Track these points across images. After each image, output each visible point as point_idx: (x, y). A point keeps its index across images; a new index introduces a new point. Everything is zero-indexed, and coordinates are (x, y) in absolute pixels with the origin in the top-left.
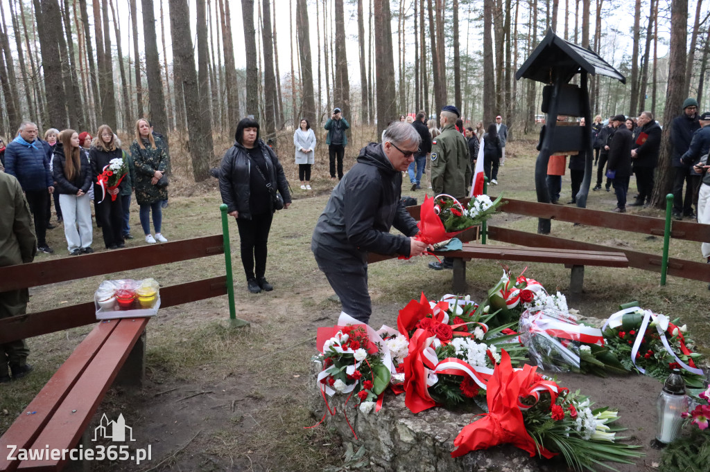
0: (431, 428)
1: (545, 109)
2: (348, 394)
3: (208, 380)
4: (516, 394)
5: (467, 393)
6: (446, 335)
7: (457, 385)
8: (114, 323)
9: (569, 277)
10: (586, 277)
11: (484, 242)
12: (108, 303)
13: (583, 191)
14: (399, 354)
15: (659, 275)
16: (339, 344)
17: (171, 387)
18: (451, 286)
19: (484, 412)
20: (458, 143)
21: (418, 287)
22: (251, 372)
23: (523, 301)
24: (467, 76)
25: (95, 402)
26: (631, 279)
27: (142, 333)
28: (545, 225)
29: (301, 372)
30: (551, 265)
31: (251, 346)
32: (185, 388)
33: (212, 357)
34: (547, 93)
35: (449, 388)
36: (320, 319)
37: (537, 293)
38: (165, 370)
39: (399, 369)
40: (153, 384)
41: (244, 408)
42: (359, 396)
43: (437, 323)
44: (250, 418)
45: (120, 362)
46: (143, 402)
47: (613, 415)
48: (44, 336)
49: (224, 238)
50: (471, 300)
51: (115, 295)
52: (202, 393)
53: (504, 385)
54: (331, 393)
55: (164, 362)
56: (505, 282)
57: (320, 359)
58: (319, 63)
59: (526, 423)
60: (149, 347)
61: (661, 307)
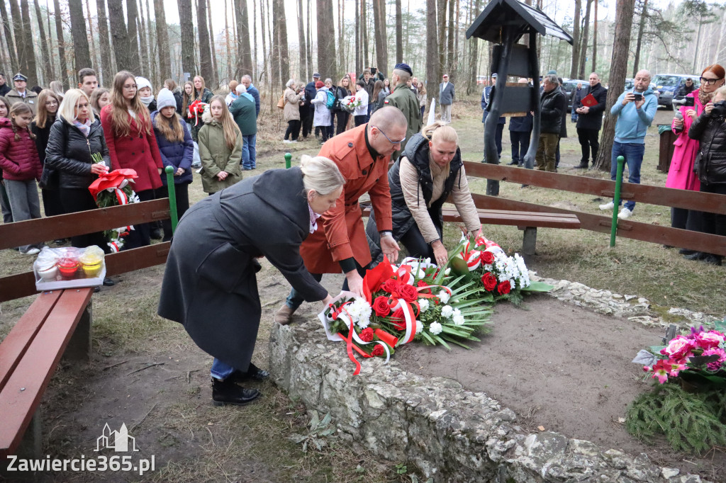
0: (401, 393)
1: (495, 68)
3: (159, 351)
6: (412, 295)
8: (58, 294)
9: (520, 239)
10: (538, 239)
12: (49, 274)
13: (531, 153)
15: (608, 236)
17: (120, 359)
20: (410, 103)
23: (484, 262)
25: (45, 379)
26: (580, 240)
27: (88, 304)
28: (493, 187)
30: (501, 226)
32: (136, 359)
34: (497, 53)
36: (271, 285)
37: (497, 255)
38: (112, 342)
40: (100, 358)
41: (200, 379)
43: (402, 284)
44: (207, 389)
46: (90, 376)
49: (171, 202)
50: (431, 262)
51: (57, 264)
52: (154, 365)
55: (111, 333)
56: (465, 244)
60: (94, 319)
61: (611, 268)
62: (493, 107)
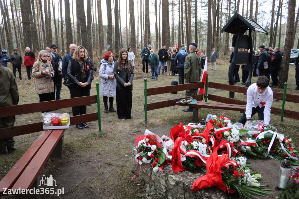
0: (183, 179)
1: (233, 45)
2: (148, 164)
3: (89, 156)
4: (219, 166)
5: (198, 165)
6: (190, 140)
7: (194, 161)
8: (51, 131)
11: (206, 101)
12: (47, 123)
14: (170, 148)
15: (280, 117)
16: (145, 143)
17: (74, 159)
18: (192, 119)
19: (205, 173)
20: (196, 59)
21: (178, 119)
22: (107, 153)
24: (200, 30)
25: (42, 164)
27: (62, 136)
28: (232, 95)
29: (128, 154)
30: (234, 111)
31: (107, 142)
32: (79, 159)
33: (91, 146)
34: (234, 39)
35: (191, 163)
36: (137, 132)
37: (229, 123)
38: (71, 151)
39: (170, 154)
40: (66, 157)
41: (104, 168)
42: (153, 165)
44: (106, 172)
45: (53, 148)
46: (61, 165)
47: (259, 176)
48: (21, 136)
49: (97, 96)
51: (51, 120)
52: (87, 162)
53: (214, 162)
54: (141, 163)
55: (71, 148)
56: (215, 118)
57: (137, 149)
58: (138, 23)
59: (223, 178)
60: (65, 141)
61: (280, 131)
62: (232, 61)
